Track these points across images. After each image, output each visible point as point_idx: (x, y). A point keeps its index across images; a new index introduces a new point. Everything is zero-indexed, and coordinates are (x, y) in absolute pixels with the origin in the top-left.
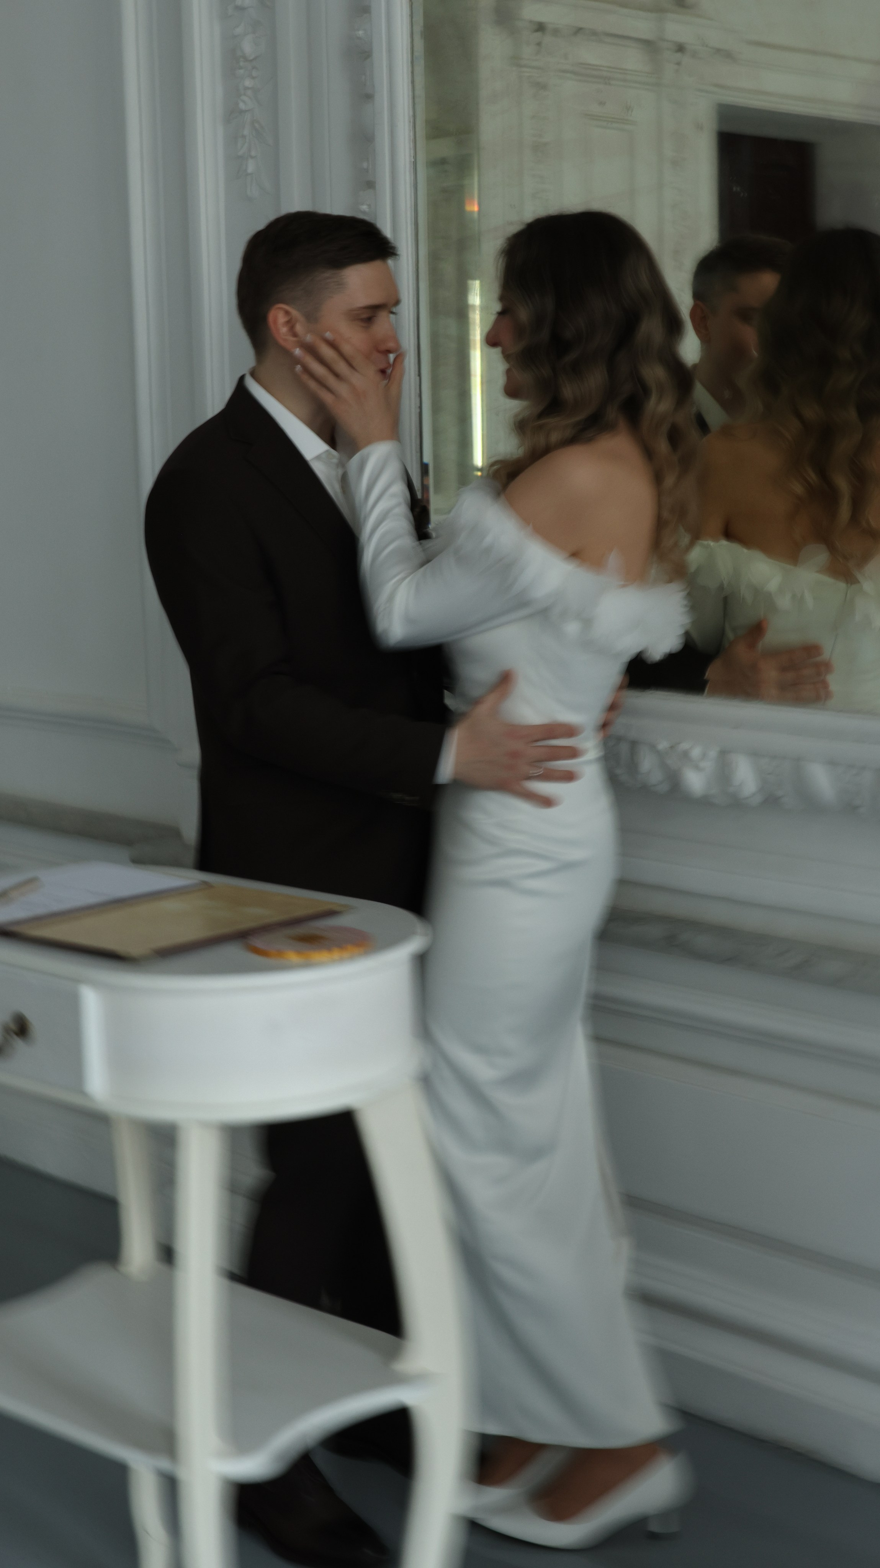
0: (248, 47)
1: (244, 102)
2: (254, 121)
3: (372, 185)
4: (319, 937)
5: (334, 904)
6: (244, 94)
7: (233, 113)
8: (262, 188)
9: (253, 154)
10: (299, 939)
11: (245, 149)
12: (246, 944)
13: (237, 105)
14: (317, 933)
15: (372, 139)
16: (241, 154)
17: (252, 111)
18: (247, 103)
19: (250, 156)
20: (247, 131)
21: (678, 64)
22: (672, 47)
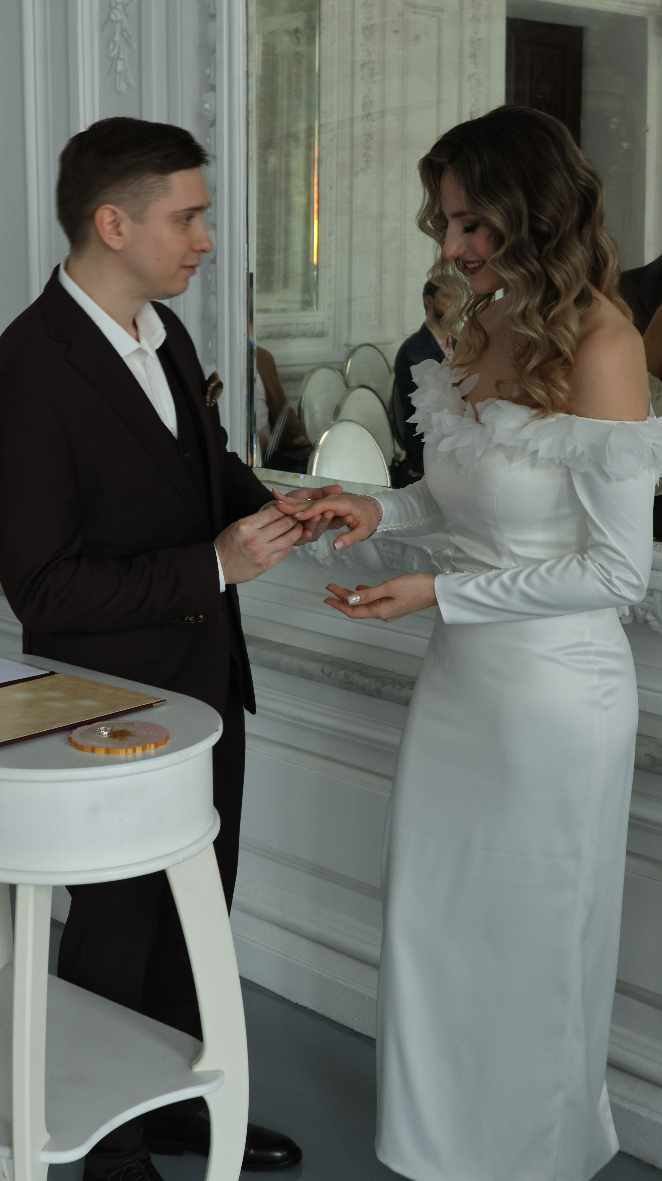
1: (115, 15)
2: (123, 30)
3: (213, 88)
4: (129, 733)
5: (152, 698)
6: (116, 8)
7: (106, 22)
8: (128, 84)
9: (122, 56)
10: (114, 735)
11: (115, 52)
12: (70, 739)
13: (109, 16)
14: (129, 729)
15: (213, 51)
16: (112, 55)
17: (121, 21)
18: (117, 15)
19: (120, 59)
20: (117, 38)
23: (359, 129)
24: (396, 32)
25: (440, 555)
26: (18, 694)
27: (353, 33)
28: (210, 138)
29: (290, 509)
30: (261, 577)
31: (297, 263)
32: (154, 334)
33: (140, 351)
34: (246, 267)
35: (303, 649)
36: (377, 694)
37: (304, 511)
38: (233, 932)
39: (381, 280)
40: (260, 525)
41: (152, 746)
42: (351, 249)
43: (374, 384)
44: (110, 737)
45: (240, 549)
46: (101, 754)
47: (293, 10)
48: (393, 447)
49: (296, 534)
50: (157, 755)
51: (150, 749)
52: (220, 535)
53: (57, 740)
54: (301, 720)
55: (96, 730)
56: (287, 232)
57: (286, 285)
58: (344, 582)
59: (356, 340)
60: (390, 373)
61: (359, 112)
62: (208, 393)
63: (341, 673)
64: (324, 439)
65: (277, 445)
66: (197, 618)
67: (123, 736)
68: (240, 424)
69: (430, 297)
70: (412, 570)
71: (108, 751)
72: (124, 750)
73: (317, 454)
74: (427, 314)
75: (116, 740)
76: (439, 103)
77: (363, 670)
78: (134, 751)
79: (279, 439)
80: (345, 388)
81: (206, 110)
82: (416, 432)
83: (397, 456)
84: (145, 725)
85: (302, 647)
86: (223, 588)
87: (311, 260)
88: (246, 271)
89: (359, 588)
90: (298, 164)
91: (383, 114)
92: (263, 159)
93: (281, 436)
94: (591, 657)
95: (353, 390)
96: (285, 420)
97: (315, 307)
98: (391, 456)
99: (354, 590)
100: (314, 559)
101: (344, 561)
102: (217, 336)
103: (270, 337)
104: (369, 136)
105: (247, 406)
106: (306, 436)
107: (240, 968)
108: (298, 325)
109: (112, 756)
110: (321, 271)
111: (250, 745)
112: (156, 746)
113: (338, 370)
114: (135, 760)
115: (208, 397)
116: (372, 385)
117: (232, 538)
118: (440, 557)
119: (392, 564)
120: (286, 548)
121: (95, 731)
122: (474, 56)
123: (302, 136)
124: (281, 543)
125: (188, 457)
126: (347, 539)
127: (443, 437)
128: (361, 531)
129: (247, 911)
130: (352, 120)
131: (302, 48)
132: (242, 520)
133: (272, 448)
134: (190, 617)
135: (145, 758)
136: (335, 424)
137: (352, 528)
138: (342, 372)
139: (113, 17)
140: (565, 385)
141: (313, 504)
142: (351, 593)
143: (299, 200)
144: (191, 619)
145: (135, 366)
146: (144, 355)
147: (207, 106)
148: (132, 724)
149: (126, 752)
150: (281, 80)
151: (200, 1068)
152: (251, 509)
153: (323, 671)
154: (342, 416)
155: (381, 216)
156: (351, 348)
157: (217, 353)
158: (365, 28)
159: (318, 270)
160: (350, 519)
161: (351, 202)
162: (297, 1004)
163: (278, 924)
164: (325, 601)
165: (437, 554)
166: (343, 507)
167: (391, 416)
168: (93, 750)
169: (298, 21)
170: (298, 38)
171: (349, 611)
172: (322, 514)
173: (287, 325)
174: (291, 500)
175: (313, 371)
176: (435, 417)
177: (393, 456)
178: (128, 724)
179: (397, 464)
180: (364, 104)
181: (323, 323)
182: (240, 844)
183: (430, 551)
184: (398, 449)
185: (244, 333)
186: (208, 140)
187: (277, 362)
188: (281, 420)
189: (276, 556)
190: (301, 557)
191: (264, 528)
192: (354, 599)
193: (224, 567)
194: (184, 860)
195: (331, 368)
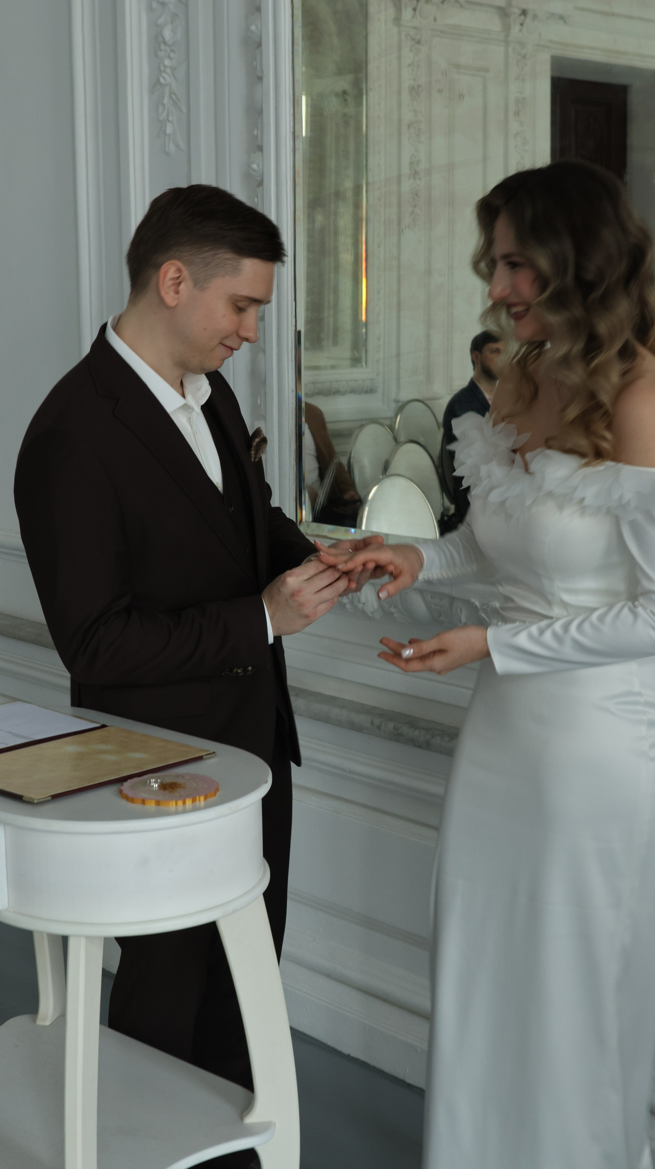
0: (167, 34)
1: (164, 78)
2: (171, 93)
3: (260, 148)
4: (179, 785)
5: (202, 750)
6: (165, 72)
7: (156, 85)
8: (177, 146)
9: (170, 118)
10: (164, 787)
11: (164, 115)
12: (121, 792)
13: (159, 79)
14: (179, 781)
15: (260, 113)
16: (161, 118)
17: (170, 85)
18: (166, 78)
19: (169, 121)
20: (166, 101)
21: (522, 24)
22: (517, 11)
23: (407, 185)
24: (440, 91)
25: (488, 607)
26: (69, 747)
27: (399, 92)
28: (258, 198)
29: (332, 560)
30: (308, 629)
31: (346, 320)
32: (199, 389)
33: (186, 407)
34: (294, 323)
35: (353, 702)
36: (427, 746)
37: (346, 562)
38: (283, 983)
39: (428, 336)
40: (306, 577)
41: (202, 798)
42: (399, 304)
43: (423, 439)
44: (160, 789)
45: (287, 601)
46: (151, 806)
47: (340, 72)
48: (442, 502)
49: (342, 584)
50: (207, 807)
51: (199, 800)
52: (268, 587)
53: (108, 794)
54: (351, 772)
55: (147, 782)
56: (336, 290)
57: (335, 343)
58: (397, 636)
59: (405, 396)
60: (439, 428)
61: (406, 169)
62: (253, 448)
63: (391, 725)
64: (374, 494)
65: (326, 500)
66: (245, 670)
67: (173, 788)
68: (289, 479)
69: (477, 352)
70: (461, 622)
71: (158, 803)
72: (174, 802)
73: (367, 509)
74: (474, 369)
75: (167, 792)
76: (485, 159)
77: (412, 722)
78: (184, 803)
79: (327, 493)
80: (394, 443)
81: (254, 170)
82: (462, 486)
83: (445, 510)
84: (195, 777)
85: (351, 699)
86: (271, 640)
87: (360, 317)
88: (294, 328)
89: (411, 642)
90: (345, 222)
91: (429, 172)
92: (311, 219)
93: (330, 491)
94: (640, 708)
95: (401, 446)
96: (333, 474)
97: (364, 364)
98: (440, 510)
99: (406, 642)
100: (363, 612)
101: (392, 614)
102: (265, 393)
103: (320, 393)
104: (416, 194)
105: (296, 461)
106: (355, 491)
107: (290, 1019)
108: (347, 381)
109: (162, 808)
110: (370, 327)
111: (297, 795)
112: (206, 798)
113: (387, 426)
114: (185, 812)
115: (253, 452)
116: (421, 440)
117: (279, 590)
118: (488, 609)
119: (440, 616)
120: (333, 599)
121: (145, 783)
122: (517, 113)
123: (349, 194)
124: (327, 594)
125: (233, 511)
126: (391, 588)
127: (492, 489)
128: (404, 580)
129: (298, 962)
130: (399, 177)
131: (351, 110)
132: (288, 572)
133: (321, 502)
134: (239, 668)
135: (195, 809)
136: (383, 479)
137: (395, 576)
138: (391, 428)
139: (162, 80)
140: (608, 435)
141: (354, 555)
142: (404, 647)
143: (346, 258)
144: (239, 671)
145: (181, 421)
146: (190, 410)
147: (255, 166)
148: (182, 776)
149: (176, 804)
150: (329, 141)
151: (251, 1119)
152: (296, 562)
153: (372, 723)
154: (391, 470)
155: (429, 272)
156: (400, 404)
157: (266, 409)
158: (412, 89)
159: (366, 328)
160: (391, 568)
161: (399, 259)
162: (349, 1055)
163: (329, 975)
164: (379, 655)
165: (485, 607)
166: (384, 557)
167: (440, 470)
168: (143, 802)
169: (344, 83)
170: (345, 100)
171: (403, 664)
172: (364, 565)
173: (337, 381)
174: (333, 551)
175: (362, 426)
176: (484, 470)
177: (442, 510)
178: (178, 776)
179: (446, 518)
180: (411, 163)
181: (372, 380)
182: (289, 895)
183: (477, 604)
184: (447, 503)
185: (293, 389)
186: (256, 200)
187: (327, 418)
188: (329, 475)
189: (323, 607)
190: (350, 610)
191: (310, 579)
192: (408, 653)
193: (271, 619)
194: (234, 911)
195: (382, 425)
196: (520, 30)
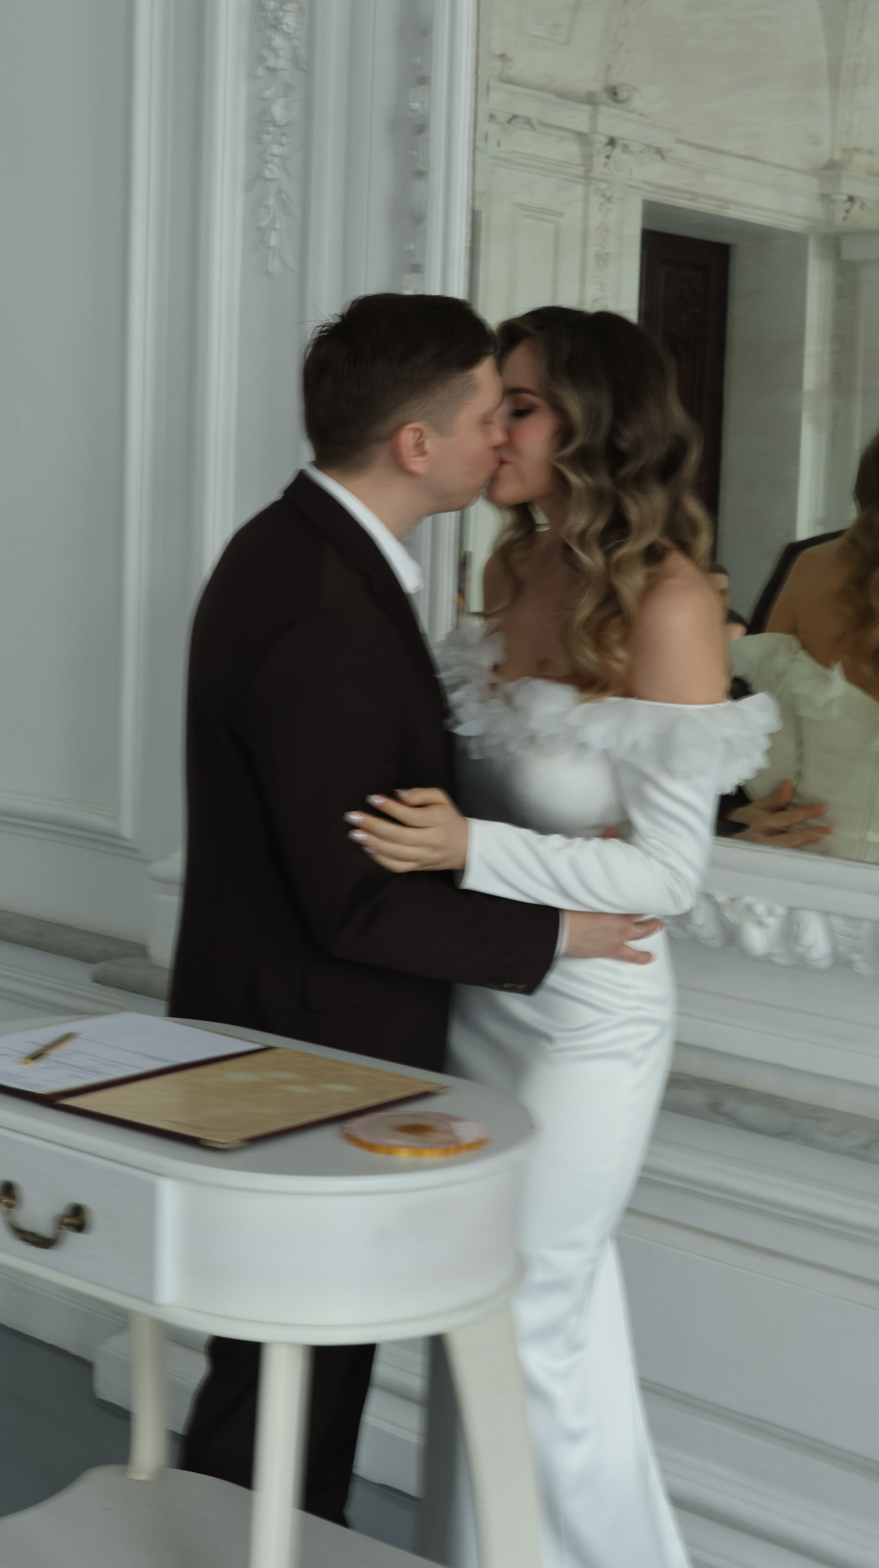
0: (278, 111)
1: (270, 169)
2: (279, 192)
3: (418, 268)
6: (271, 162)
7: (255, 179)
8: (284, 263)
9: (276, 226)
10: (405, 1129)
11: (268, 220)
12: (347, 1135)
13: (261, 172)
14: (424, 1122)
16: (263, 224)
17: (278, 180)
18: (273, 171)
19: (274, 229)
20: (271, 202)
21: (608, 157)
22: (604, 140)
26: (235, 1074)
53: (328, 1136)
67: (419, 1131)
139: (266, 173)
196: (606, 165)
